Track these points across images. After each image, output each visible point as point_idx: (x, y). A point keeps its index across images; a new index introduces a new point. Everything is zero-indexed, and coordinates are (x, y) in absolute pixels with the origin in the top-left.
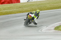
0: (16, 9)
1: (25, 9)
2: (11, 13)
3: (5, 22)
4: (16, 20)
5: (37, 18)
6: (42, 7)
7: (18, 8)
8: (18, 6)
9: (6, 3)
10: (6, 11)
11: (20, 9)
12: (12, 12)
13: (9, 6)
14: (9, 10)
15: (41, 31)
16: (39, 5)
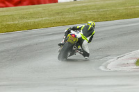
0: (47, 18)
1: (69, 17)
2: (36, 26)
3: (24, 47)
4: (48, 42)
5: (90, 41)
6: (108, 12)
7: (53, 15)
8: (52, 11)
9: (25, 3)
10: (25, 21)
11: (58, 18)
12: (38, 24)
13: (31, 11)
14: (33, 20)
15: (106, 67)
16: (102, 8)
